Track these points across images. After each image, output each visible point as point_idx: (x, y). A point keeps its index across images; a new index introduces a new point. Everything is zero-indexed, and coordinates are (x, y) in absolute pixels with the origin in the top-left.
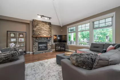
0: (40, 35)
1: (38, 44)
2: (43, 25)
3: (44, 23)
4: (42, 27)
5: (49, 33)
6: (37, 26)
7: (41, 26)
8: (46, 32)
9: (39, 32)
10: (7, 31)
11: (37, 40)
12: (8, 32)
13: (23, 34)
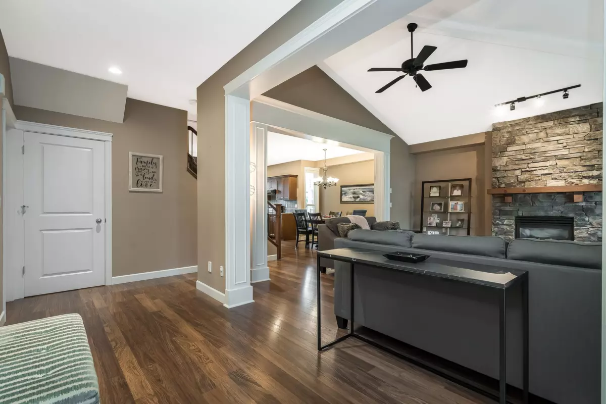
0: (527, 185)
1: (513, 222)
2: (542, 134)
3: (551, 123)
4: (537, 145)
5: (592, 167)
6: (509, 149)
7: (533, 141)
8: (561, 163)
9: (518, 173)
10: (423, 183)
11: (508, 208)
12: (425, 185)
13: (462, 187)
